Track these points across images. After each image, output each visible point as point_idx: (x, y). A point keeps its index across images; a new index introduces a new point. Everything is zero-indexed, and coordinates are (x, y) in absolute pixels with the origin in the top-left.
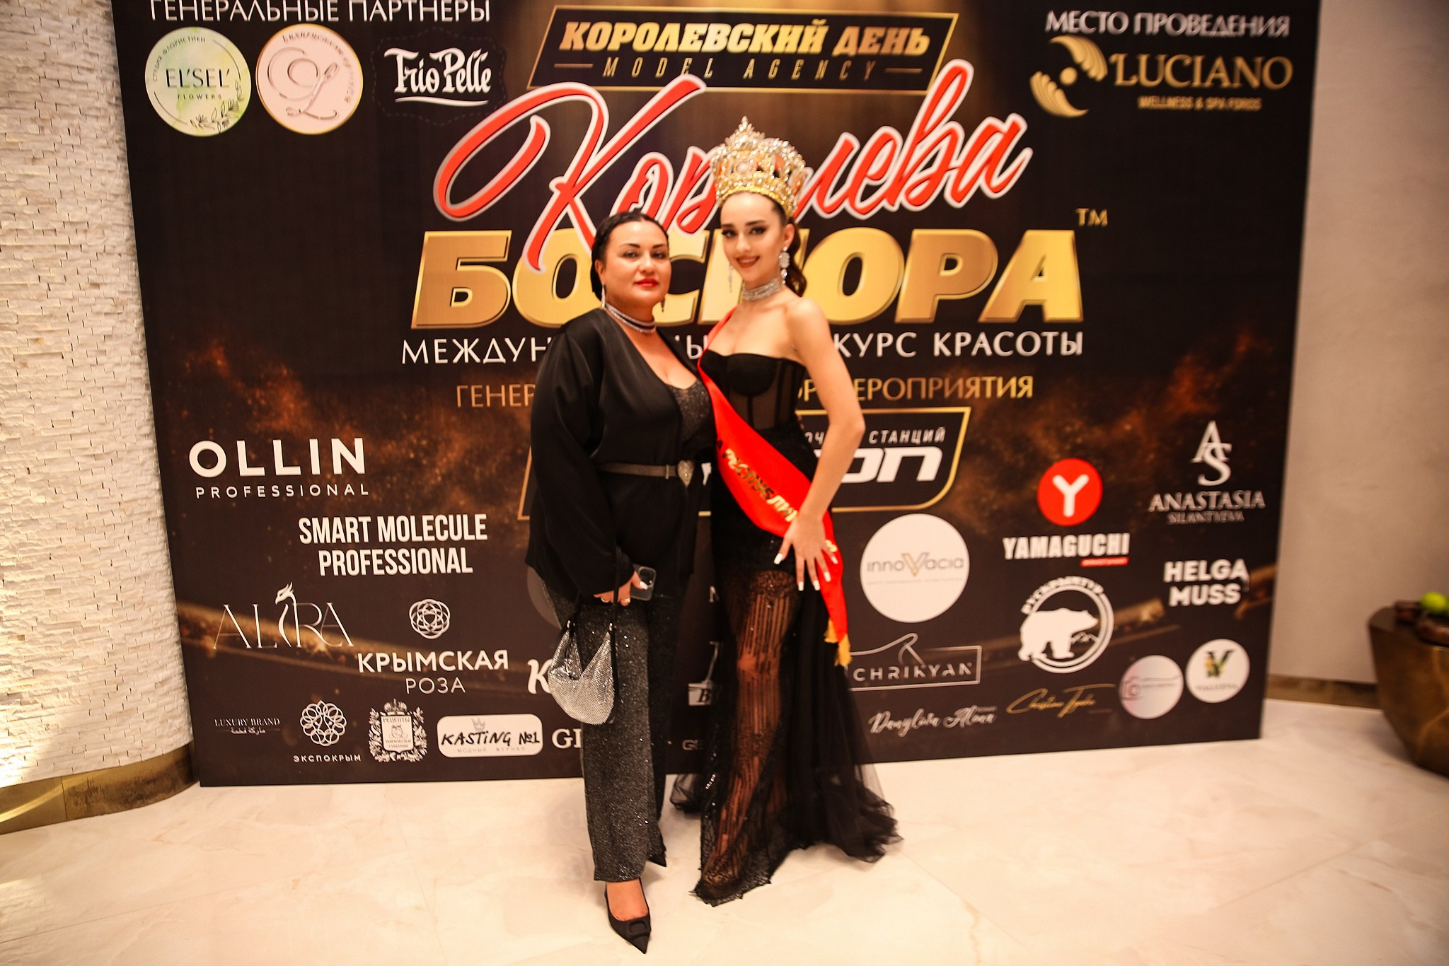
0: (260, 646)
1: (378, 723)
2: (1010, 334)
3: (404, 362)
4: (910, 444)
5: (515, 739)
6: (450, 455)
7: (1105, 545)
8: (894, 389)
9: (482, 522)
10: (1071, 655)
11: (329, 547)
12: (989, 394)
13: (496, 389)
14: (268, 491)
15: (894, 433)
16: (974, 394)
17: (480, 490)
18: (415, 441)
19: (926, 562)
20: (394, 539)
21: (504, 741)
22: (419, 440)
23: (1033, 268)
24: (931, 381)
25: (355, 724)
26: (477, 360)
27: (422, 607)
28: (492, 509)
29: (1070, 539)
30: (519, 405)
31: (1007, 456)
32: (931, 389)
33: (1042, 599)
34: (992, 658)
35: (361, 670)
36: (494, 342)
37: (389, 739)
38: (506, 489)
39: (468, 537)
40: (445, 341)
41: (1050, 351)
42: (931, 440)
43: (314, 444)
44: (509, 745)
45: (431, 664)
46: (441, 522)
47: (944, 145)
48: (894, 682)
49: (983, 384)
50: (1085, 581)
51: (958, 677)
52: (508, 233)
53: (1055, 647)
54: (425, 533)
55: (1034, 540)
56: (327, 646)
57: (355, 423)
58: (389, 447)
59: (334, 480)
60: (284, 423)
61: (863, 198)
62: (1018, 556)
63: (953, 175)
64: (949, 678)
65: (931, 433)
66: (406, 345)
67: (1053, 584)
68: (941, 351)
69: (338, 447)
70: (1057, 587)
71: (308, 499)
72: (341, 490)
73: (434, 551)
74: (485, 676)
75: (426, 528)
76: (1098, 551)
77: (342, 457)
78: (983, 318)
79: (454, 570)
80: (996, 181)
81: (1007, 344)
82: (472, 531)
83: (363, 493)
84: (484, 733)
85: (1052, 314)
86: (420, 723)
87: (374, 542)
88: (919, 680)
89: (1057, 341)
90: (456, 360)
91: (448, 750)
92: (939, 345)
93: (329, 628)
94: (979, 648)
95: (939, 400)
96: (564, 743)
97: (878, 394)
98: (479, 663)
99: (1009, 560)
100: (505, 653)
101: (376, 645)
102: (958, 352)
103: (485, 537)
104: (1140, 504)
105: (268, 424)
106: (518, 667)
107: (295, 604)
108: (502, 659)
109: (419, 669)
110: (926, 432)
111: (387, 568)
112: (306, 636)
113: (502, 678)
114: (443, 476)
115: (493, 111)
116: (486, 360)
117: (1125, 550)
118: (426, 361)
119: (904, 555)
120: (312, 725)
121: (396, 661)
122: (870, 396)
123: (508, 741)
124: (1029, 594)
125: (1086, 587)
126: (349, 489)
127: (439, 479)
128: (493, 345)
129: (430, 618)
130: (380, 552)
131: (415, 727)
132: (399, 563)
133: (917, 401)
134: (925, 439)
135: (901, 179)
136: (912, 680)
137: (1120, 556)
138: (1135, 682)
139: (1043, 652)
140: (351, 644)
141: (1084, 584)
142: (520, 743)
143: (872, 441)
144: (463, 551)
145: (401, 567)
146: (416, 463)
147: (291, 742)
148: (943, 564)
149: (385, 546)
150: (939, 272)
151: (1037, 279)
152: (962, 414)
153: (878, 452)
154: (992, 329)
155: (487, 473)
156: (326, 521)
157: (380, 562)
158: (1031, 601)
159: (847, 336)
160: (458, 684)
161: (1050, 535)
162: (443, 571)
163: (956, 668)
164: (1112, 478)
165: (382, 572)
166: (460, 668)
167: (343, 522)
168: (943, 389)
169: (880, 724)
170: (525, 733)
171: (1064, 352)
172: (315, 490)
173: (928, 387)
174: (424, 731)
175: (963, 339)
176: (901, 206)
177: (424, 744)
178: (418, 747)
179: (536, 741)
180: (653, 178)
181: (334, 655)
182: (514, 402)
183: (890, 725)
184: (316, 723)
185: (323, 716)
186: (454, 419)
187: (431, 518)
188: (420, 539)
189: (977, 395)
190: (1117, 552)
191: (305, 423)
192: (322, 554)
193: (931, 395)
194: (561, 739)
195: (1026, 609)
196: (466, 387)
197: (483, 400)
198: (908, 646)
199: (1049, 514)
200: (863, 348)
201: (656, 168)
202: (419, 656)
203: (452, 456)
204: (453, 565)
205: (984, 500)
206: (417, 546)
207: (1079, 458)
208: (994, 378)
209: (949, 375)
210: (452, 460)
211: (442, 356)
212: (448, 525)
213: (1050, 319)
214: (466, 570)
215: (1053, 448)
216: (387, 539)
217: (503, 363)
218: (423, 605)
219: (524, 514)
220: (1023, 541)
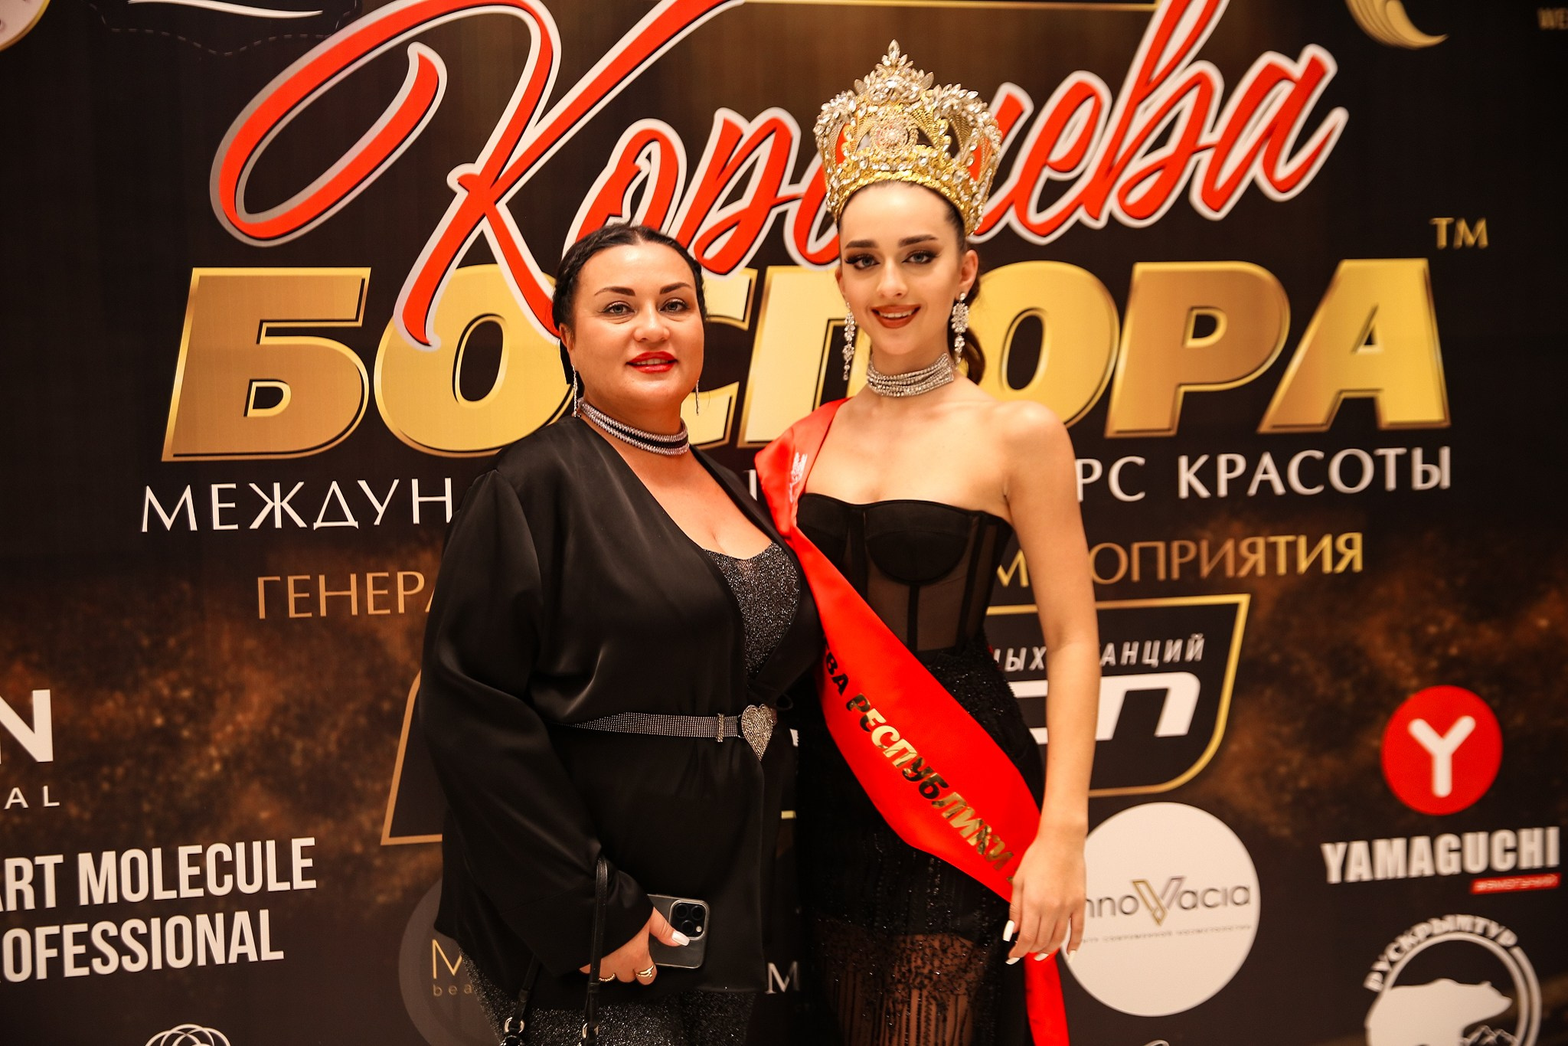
2: (1318, 455)
3: (145, 529)
4: (1140, 669)
6: (240, 718)
7: (1515, 850)
8: (1108, 562)
9: (305, 852)
12: (1282, 568)
13: (338, 582)
15: (1111, 648)
16: (1254, 568)
17: (303, 787)
18: (166, 692)
19: (1178, 896)
20: (113, 899)
22: (175, 688)
23: (1355, 331)
24: (1175, 545)
26: (301, 524)
27: (171, 1041)
28: (326, 826)
29: (1448, 840)
30: (385, 612)
31: (1322, 685)
32: (1176, 561)
33: (1403, 961)
36: (334, 486)
38: (358, 783)
39: (274, 886)
40: (233, 486)
41: (1391, 483)
42: (1177, 658)
46: (219, 856)
47: (1189, 102)
49: (1272, 549)
50: (1481, 922)
52: (365, 273)
54: (184, 882)
55: (1381, 845)
57: (35, 657)
58: (110, 704)
61: (1042, 207)
62: (1352, 877)
63: (1206, 157)
65: (1179, 644)
66: (149, 494)
67: (1421, 930)
68: (1191, 488)
70: (1429, 936)
73: (202, 920)
75: (185, 871)
76: (1503, 863)
78: (1265, 427)
79: (243, 957)
80: (1283, 171)
81: (1313, 472)
82: (285, 873)
83: (47, 804)
87: (69, 908)
89: (1404, 466)
90: (256, 525)
92: (1187, 477)
95: (1191, 582)
99: (1335, 885)
102: (1223, 491)
103: (311, 884)
110: (1169, 643)
111: (97, 963)
114: (225, 761)
115: (333, 31)
117: (1553, 860)
118: (193, 526)
124: (1378, 952)
125: (1484, 934)
126: (16, 797)
127: (217, 767)
130: (83, 928)
132: (122, 950)
133: (1150, 586)
134: (1168, 658)
135: (1110, 170)
137: (1544, 871)
141: (1479, 930)
144: (264, 915)
145: (126, 960)
146: (168, 737)
148: (1211, 898)
149: (95, 913)
150: (1183, 342)
151: (1364, 350)
152: (1234, 607)
154: (1284, 445)
155: (319, 751)
157: (81, 949)
158: (1382, 966)
161: (1408, 835)
162: (219, 959)
164: (1519, 720)
165: (84, 971)
168: (1197, 558)
171: (1418, 484)
173: (1170, 558)
175: (1231, 466)
176: (1111, 217)
180: (650, 167)
182: (377, 607)
186: (250, 643)
187: (197, 849)
188: (172, 894)
189: (1261, 570)
190: (1537, 863)
193: (1176, 574)
195: (1373, 982)
196: (276, 578)
197: (312, 603)
199: (1406, 793)
201: (654, 148)
203: (246, 719)
204: (242, 947)
205: (1282, 770)
206: (164, 910)
207: (1457, 684)
208: (1291, 538)
209: (1208, 534)
210: (246, 727)
211: (226, 516)
212: (233, 863)
213: (1392, 424)
214: (267, 955)
215: (1405, 666)
216: (98, 899)
217: (354, 527)
218: (174, 1037)
219: (393, 834)
220: (1359, 848)
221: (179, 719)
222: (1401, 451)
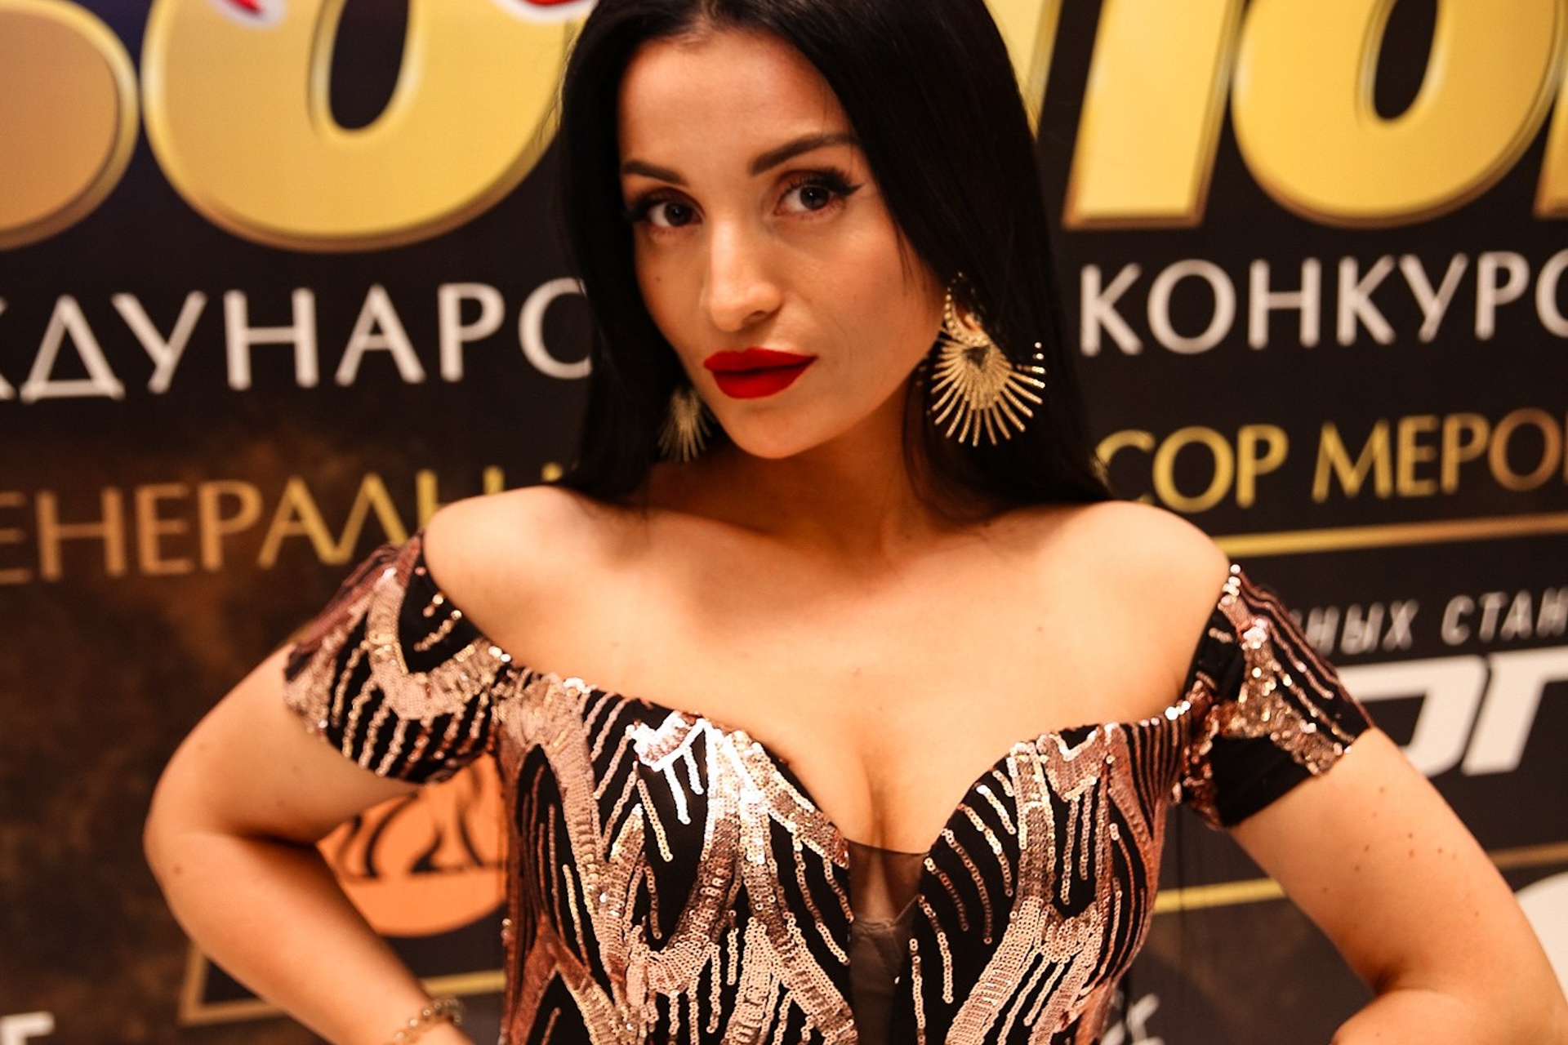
8: (1527, 446)
9: (33, 1044)
13: (80, 507)
15: (1522, 604)
17: (20, 921)
28: (74, 990)
30: (179, 566)
36: (68, 314)
97: (1475, 470)
116: (37, 387)
122: (1450, 477)
128: (65, 325)
143: (1453, 635)
155: (52, 848)
159: (1385, 266)
182: (162, 558)
197: (27, 553)
200: (1434, 310)
217: (108, 398)
219: (207, 1002)
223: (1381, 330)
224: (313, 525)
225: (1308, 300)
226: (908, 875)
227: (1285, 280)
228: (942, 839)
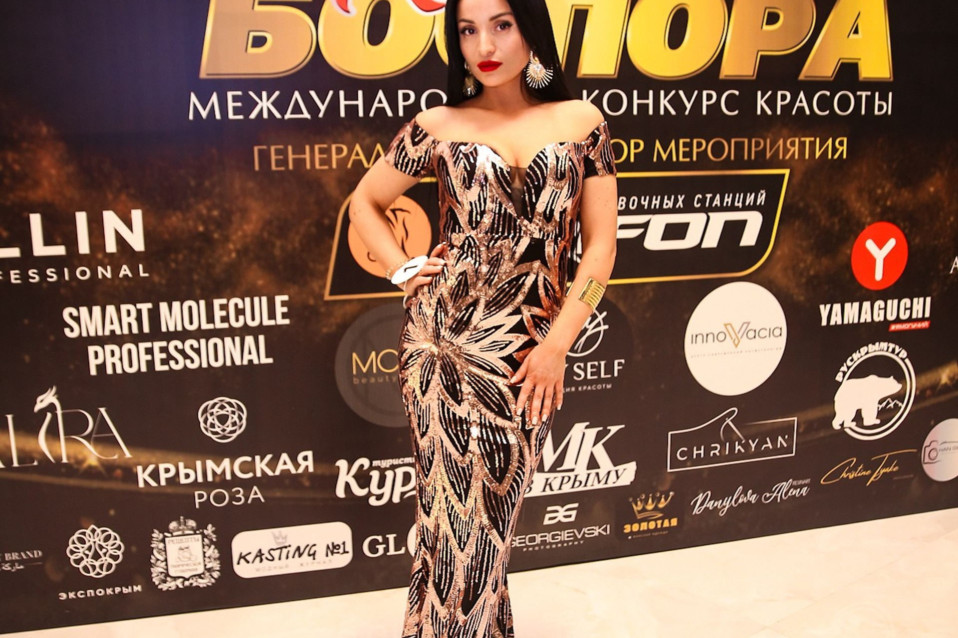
0: (16, 464)
1: (161, 545)
2: (828, 93)
3: (192, 117)
4: (733, 208)
5: (321, 550)
6: (245, 227)
7: (911, 309)
8: (718, 149)
9: (284, 304)
10: (878, 422)
11: (100, 341)
12: (807, 156)
13: (299, 150)
14: (24, 277)
15: (718, 196)
16: (793, 155)
17: (281, 267)
18: (204, 212)
19: (747, 332)
20: (180, 328)
21: (309, 555)
22: (209, 210)
23: (849, 25)
24: (753, 141)
25: (134, 549)
26: (278, 116)
27: (213, 406)
28: (294, 289)
29: (880, 303)
30: (325, 167)
31: (824, 220)
32: (753, 150)
33: (854, 366)
34: (809, 427)
35: (141, 484)
36: (297, 95)
37: (175, 564)
38: (311, 265)
39: (267, 322)
40: (240, 93)
41: (863, 111)
42: (753, 203)
43: (81, 218)
44: (314, 559)
45: (224, 472)
46: (236, 305)
48: (716, 459)
49: (802, 144)
50: (892, 346)
51: (776, 451)
53: (864, 414)
54: (217, 319)
55: (847, 306)
56: (99, 459)
57: (132, 191)
58: (174, 219)
59: (106, 261)
60: (44, 192)
62: (832, 323)
64: (768, 452)
65: (753, 196)
66: (193, 97)
67: (864, 350)
68: (762, 109)
69: (111, 221)
70: (867, 353)
71: (74, 284)
72: (116, 272)
73: (228, 340)
74: (287, 482)
75: (218, 314)
76: (904, 316)
77: (117, 232)
78: (802, 77)
79: (251, 361)
81: (825, 103)
82: (272, 315)
83: (142, 275)
84: (286, 547)
85: (867, 72)
86: (211, 541)
87: (156, 333)
88: (740, 456)
89: (870, 100)
90: (253, 116)
91: (244, 571)
92: (761, 102)
93: (102, 438)
94: (796, 419)
95: (761, 161)
96: (377, 551)
97: (702, 155)
98: (280, 467)
99: (824, 327)
100: (309, 454)
101: (159, 455)
102: (779, 111)
103: (287, 322)
104: (941, 267)
105: (23, 194)
106: (324, 470)
107: (59, 412)
108: (307, 462)
109: (210, 478)
110: (748, 195)
111: (172, 363)
112: (74, 449)
113: (307, 484)
114: (238, 252)
116: (288, 116)
117: (927, 314)
118: (218, 116)
119: (726, 325)
120: (81, 555)
121: (183, 471)
122: (694, 157)
123: (314, 554)
124: (842, 362)
125: (893, 352)
126: (125, 271)
127: (234, 255)
128: (296, 100)
129: (223, 419)
130: (164, 344)
131: (206, 547)
132: (186, 356)
133: (739, 163)
134: (747, 203)
136: (733, 456)
137: (923, 319)
138: (933, 445)
139: (852, 421)
140: (128, 455)
141: (890, 350)
142: (327, 556)
143: (697, 206)
144: (261, 338)
145: (188, 362)
146: (206, 238)
147: (55, 577)
148: (763, 334)
149: (170, 336)
150: (761, 26)
151: (853, 37)
152: (782, 176)
153: (702, 217)
154: (811, 87)
155: (290, 247)
156: (97, 310)
157: (164, 356)
158: (844, 368)
159: (673, 92)
160: (256, 493)
161: (861, 301)
162: (238, 363)
163: (775, 442)
164: (917, 241)
165: (166, 368)
166: (259, 474)
167: (118, 311)
168: (765, 148)
169: (702, 504)
170: (333, 543)
171: (876, 112)
172: (83, 273)
173: (751, 147)
174: (216, 551)
177: (216, 565)
178: (210, 570)
179: (345, 552)
181: (108, 470)
182: (321, 165)
183: (710, 505)
184: (87, 552)
185: (95, 542)
186: (251, 184)
187: (224, 301)
188: (211, 326)
189: (797, 156)
190: (920, 316)
191: (72, 192)
192: (91, 349)
193: (753, 157)
194: (373, 548)
195: (839, 378)
196: (265, 147)
197: (283, 162)
198: (728, 421)
199: (861, 279)
200: (689, 106)
202: (210, 464)
203: (249, 228)
204: (250, 356)
205: (802, 265)
206: (208, 335)
207: (889, 221)
208: (813, 139)
209: (770, 135)
210: (249, 232)
211: (236, 111)
212: (244, 310)
213: (865, 78)
214: (265, 360)
215: (865, 211)
216: (172, 329)
217: (307, 119)
218: (215, 404)
219: (331, 294)
220: (837, 307)
221: (212, 227)
222: (869, 93)
223: (673, 112)
224: (362, 157)
225: (650, 102)
226: (523, 172)
227: (643, 96)
228: (531, 165)
